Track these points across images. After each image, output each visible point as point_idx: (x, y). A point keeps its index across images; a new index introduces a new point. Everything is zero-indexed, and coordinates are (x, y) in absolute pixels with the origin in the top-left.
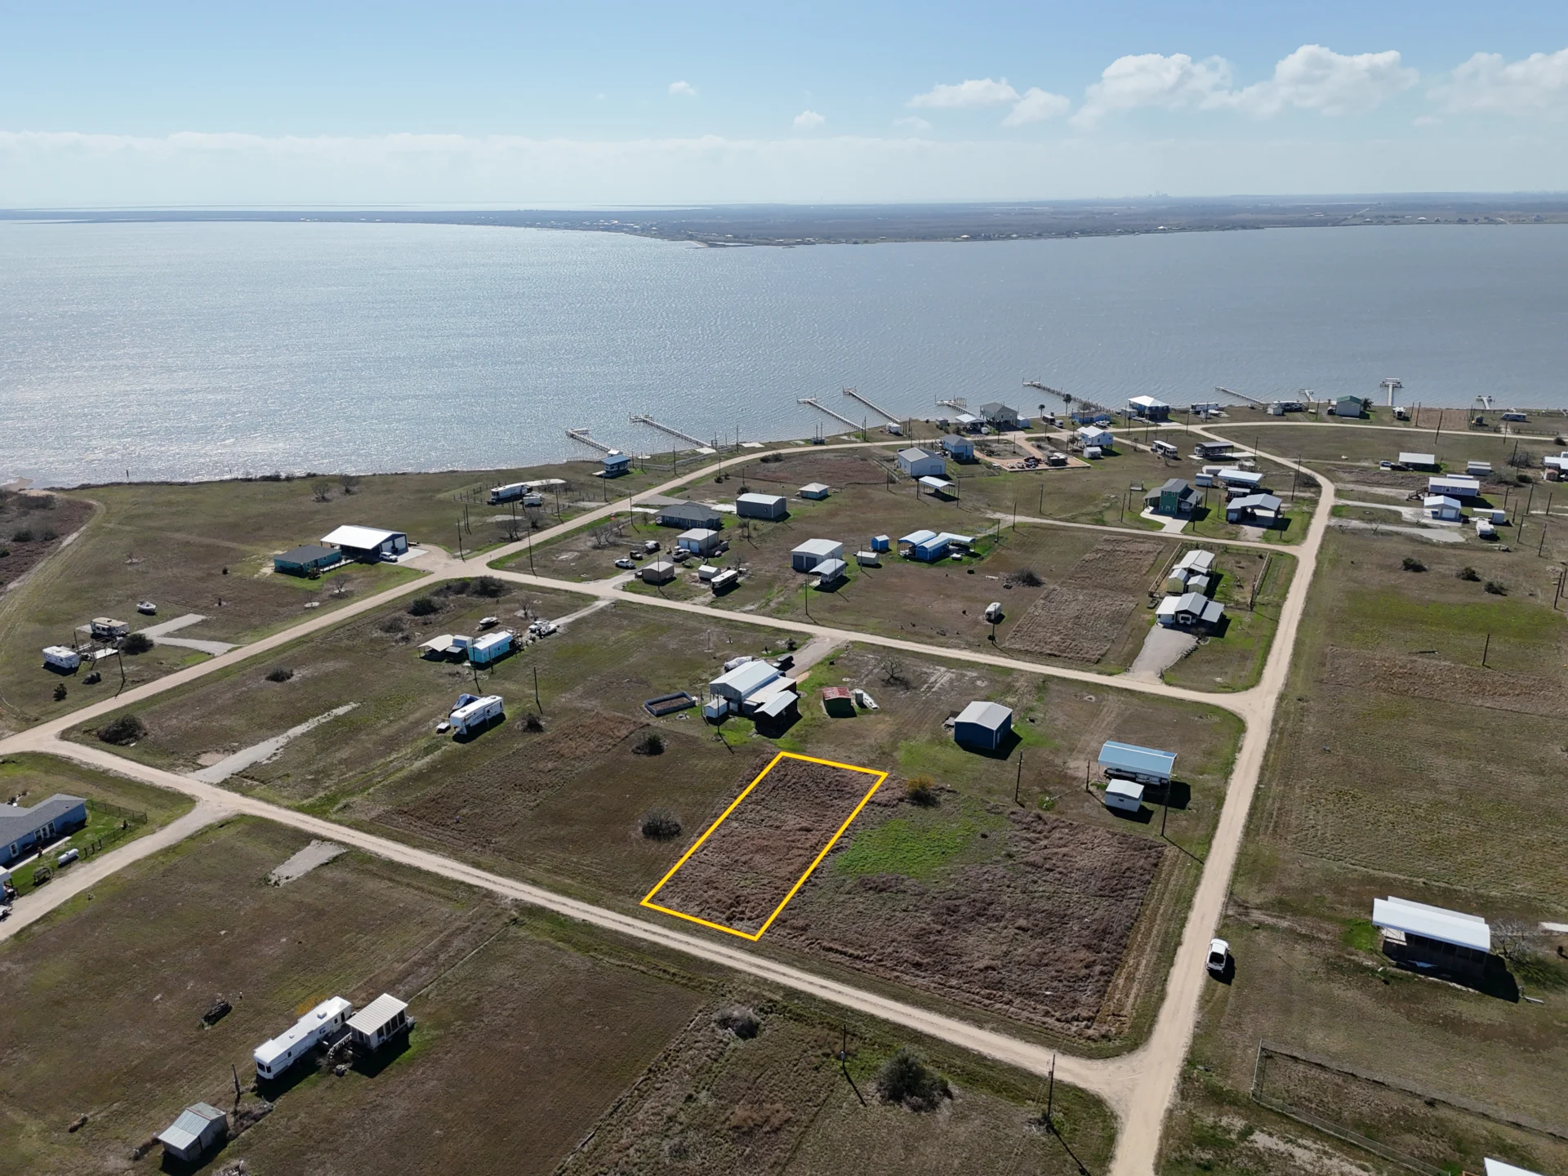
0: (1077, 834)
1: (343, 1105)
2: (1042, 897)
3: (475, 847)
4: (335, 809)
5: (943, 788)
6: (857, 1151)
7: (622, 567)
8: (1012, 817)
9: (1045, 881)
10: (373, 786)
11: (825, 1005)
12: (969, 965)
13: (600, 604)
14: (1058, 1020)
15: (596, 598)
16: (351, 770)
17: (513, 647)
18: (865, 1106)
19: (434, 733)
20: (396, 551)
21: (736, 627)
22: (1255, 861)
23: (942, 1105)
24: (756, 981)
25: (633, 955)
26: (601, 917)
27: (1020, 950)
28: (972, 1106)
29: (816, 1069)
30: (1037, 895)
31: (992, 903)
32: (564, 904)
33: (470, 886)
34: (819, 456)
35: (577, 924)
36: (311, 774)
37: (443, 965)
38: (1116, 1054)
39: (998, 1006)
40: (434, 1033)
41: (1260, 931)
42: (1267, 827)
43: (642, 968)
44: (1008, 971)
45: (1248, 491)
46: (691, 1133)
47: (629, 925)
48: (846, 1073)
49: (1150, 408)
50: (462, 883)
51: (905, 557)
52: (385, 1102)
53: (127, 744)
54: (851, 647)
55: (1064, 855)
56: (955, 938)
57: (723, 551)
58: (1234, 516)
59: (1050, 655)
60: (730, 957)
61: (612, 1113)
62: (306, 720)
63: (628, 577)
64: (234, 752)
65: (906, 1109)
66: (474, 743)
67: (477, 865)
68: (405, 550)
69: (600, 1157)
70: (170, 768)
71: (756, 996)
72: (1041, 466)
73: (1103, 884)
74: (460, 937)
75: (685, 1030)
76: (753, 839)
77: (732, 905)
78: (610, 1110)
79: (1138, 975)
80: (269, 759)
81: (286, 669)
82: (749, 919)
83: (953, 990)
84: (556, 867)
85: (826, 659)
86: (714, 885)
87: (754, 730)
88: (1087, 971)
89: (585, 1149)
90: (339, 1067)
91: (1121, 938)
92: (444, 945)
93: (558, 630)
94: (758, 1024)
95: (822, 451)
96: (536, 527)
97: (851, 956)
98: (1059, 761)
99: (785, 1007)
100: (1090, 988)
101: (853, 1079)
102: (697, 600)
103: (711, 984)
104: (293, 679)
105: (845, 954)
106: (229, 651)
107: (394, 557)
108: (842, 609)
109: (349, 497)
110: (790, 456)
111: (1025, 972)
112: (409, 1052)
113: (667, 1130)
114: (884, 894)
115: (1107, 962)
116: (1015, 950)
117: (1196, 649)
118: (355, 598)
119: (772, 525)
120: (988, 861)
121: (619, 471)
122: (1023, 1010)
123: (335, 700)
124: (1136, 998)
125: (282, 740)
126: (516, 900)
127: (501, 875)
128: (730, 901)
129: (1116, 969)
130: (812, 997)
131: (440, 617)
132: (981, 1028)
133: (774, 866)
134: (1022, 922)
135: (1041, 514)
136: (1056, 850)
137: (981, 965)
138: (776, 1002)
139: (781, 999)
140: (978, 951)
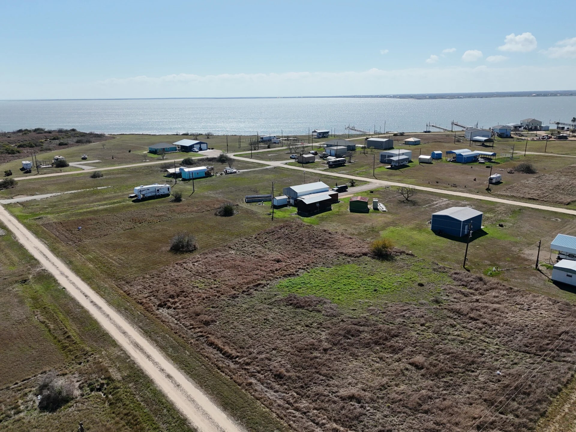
0: (515, 296)
2: (453, 340)
3: (69, 242)
4: (33, 218)
5: (404, 252)
7: (292, 158)
8: (454, 276)
9: (464, 327)
10: (66, 212)
12: (335, 389)
13: (268, 167)
16: (68, 206)
17: (208, 176)
19: (127, 198)
21: (329, 178)
25: (60, 315)
27: (402, 387)
30: (449, 337)
31: (397, 336)
35: (56, 290)
36: (48, 205)
43: (53, 327)
51: (450, 161)
54: (390, 187)
55: (495, 310)
56: (337, 359)
62: (81, 189)
63: (292, 161)
64: (33, 196)
66: (140, 203)
68: (205, 150)
71: (101, 371)
72: (551, 139)
73: (531, 341)
77: (172, 297)
80: (41, 199)
82: (175, 309)
84: (97, 258)
85: (369, 191)
87: (296, 212)
93: (238, 173)
94: (72, 399)
95: (427, 134)
96: (269, 148)
97: (224, 354)
98: (515, 249)
99: (116, 388)
102: (320, 168)
103: (84, 351)
104: (101, 178)
105: (221, 350)
106: (91, 169)
107: (197, 151)
108: (398, 175)
109: (206, 139)
114: (299, 310)
116: (397, 385)
119: (381, 150)
120: (414, 302)
121: (323, 136)
123: (105, 185)
125: (59, 194)
126: (44, 270)
134: (419, 359)
136: (487, 305)
137: (343, 392)
138: (113, 381)
139: (120, 378)
140: (353, 378)
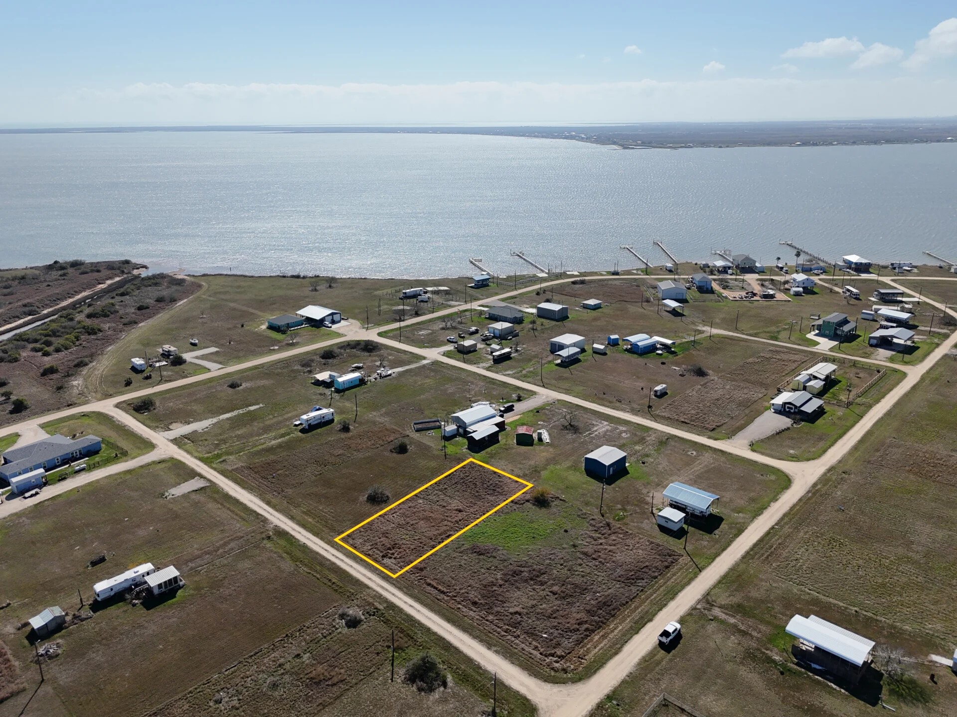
0: (627, 539)
1: (125, 622)
2: (578, 575)
3: (274, 493)
4: (218, 461)
5: (558, 498)
6: (371, 707)
7: (450, 341)
8: (591, 522)
9: (587, 565)
10: (244, 451)
11: (405, 617)
12: (507, 609)
13: (425, 362)
14: (541, 654)
15: (424, 358)
16: (239, 441)
17: (362, 382)
18: (392, 681)
19: (292, 426)
20: (333, 322)
21: (494, 384)
22: (739, 576)
23: (437, 691)
24: (375, 595)
25: (318, 567)
26: (314, 543)
27: (544, 606)
28: (454, 695)
29: (378, 654)
30: (576, 573)
31: (544, 574)
32: (299, 533)
33: (258, 514)
34: (610, 282)
35: (300, 545)
36: (218, 440)
37: (218, 555)
38: (563, 682)
39: (509, 637)
40: (192, 592)
41: (712, 622)
42: (763, 555)
43: (318, 576)
44: (528, 617)
45: (895, 325)
46: (286, 677)
47: (326, 550)
48: (393, 660)
49: (856, 264)
50: (255, 512)
51: (626, 350)
52: (146, 625)
53: (143, 413)
54: (556, 403)
55: (610, 551)
56: (508, 591)
57: (513, 337)
58: (874, 342)
59: (683, 422)
60: (370, 579)
61: (252, 656)
62: (232, 411)
63: (450, 347)
64: (189, 424)
65: (414, 688)
66: (310, 434)
67: (268, 503)
68: (339, 322)
69: (231, 679)
70: (154, 428)
71: (370, 604)
72: (755, 298)
73: (623, 573)
74: (236, 542)
75: (320, 616)
76: (425, 512)
77: (389, 549)
78: (252, 654)
79: (611, 636)
80: (203, 430)
81: (239, 382)
82: (395, 558)
83: (487, 622)
84: (309, 511)
85: (535, 409)
86: (387, 535)
87: (466, 446)
88: (578, 627)
89: (227, 673)
90: (134, 601)
91: (614, 609)
92: (225, 544)
93: (393, 375)
94: (362, 621)
95: (614, 279)
96: (417, 314)
97: (439, 590)
98: (645, 491)
99: (383, 614)
100: (573, 637)
101: (395, 664)
102: (481, 365)
103: (350, 592)
104: (241, 388)
105: (436, 588)
106: (219, 369)
107: (330, 325)
108: (566, 379)
109: (329, 289)
110: (591, 281)
111: (538, 619)
112: (174, 600)
113: (275, 672)
114: (481, 557)
115: (594, 623)
116: (541, 605)
117: (788, 429)
118: (298, 346)
119: (554, 323)
120: (559, 547)
121: (482, 285)
122: (523, 643)
123: (254, 401)
124: (600, 650)
125: (215, 420)
126: (276, 526)
127: (277, 510)
128: (389, 546)
129: (598, 629)
130: (401, 610)
131: (335, 361)
132: (489, 649)
133: (426, 529)
134: (555, 588)
135: (736, 330)
136: (606, 547)
137: (511, 610)
138: (379, 610)
139: (383, 608)
140: (517, 601)
